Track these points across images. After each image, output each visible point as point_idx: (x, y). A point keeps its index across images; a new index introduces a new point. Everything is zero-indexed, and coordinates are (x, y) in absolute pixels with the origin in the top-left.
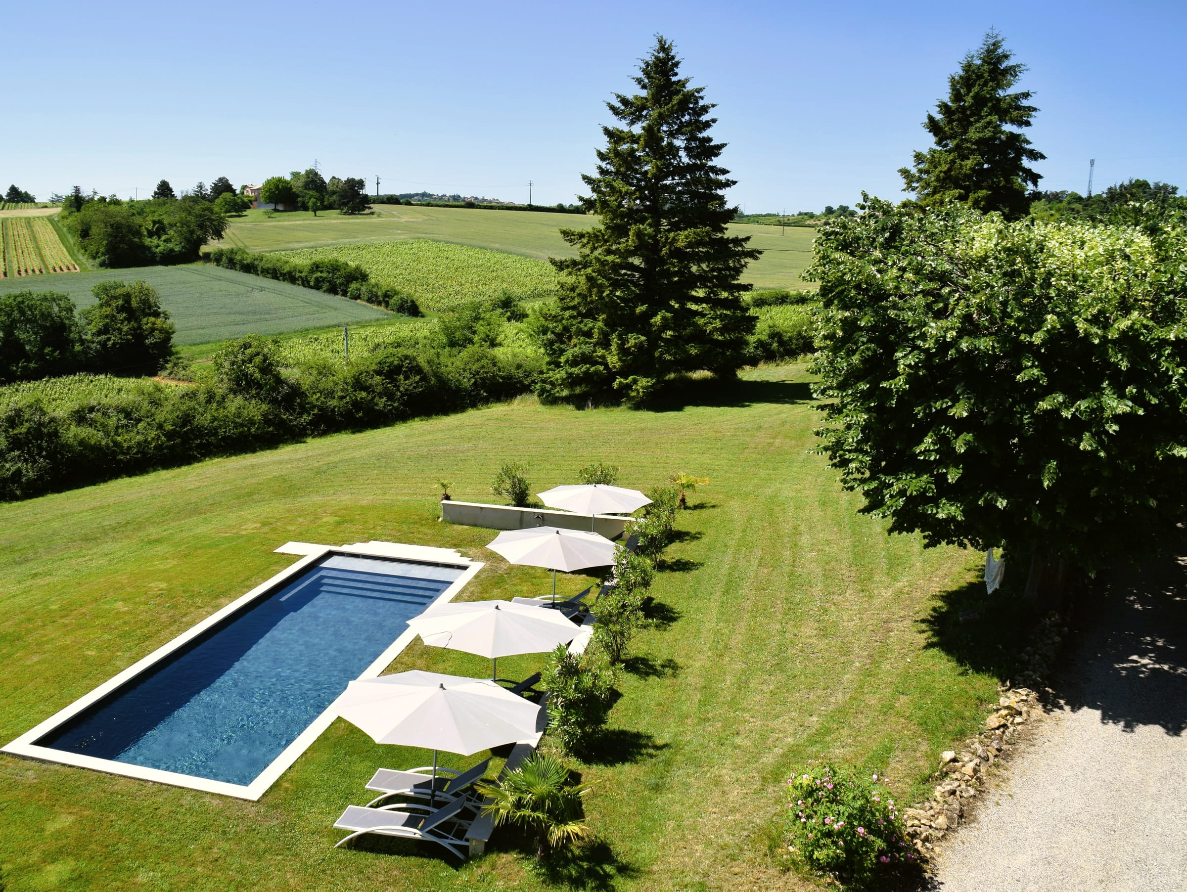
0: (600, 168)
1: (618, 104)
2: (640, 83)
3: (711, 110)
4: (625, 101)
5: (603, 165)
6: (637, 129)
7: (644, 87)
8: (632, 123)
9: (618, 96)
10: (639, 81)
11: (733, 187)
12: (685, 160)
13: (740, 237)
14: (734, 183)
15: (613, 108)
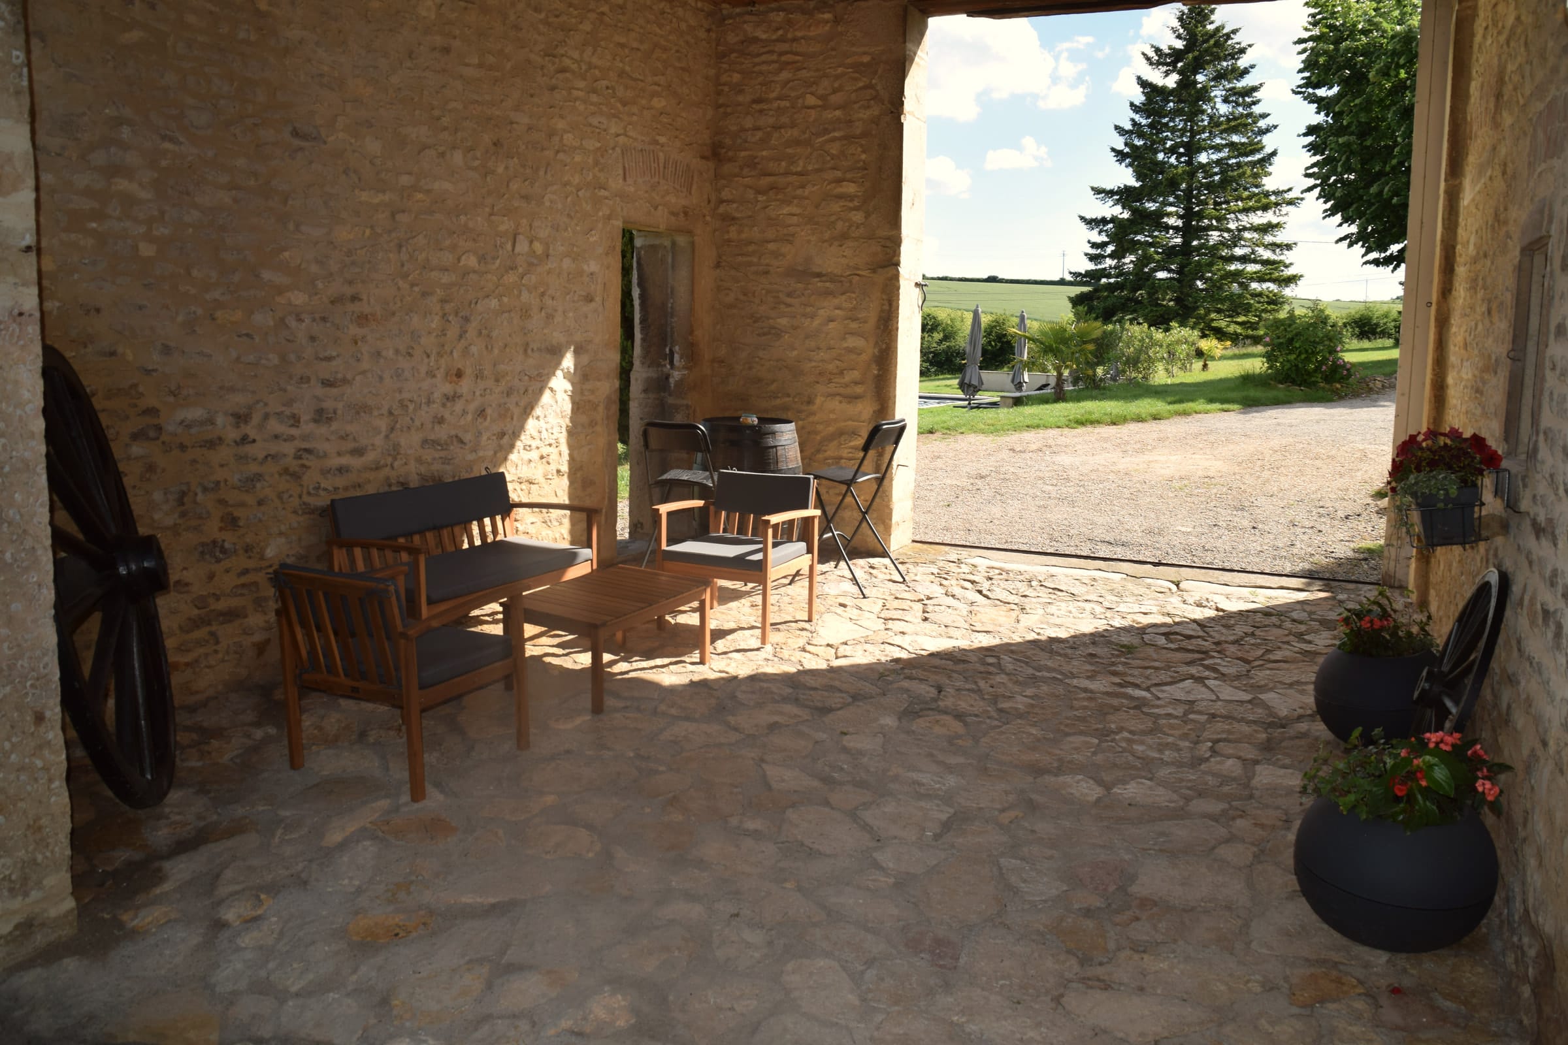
0: (1133, 120)
1: (1151, 54)
2: (1174, 32)
3: (1249, 50)
4: (1158, 50)
5: (1137, 117)
6: (1172, 81)
7: (1179, 37)
8: (1167, 74)
9: (1152, 46)
10: (1174, 30)
11: (1275, 131)
12: (1223, 109)
13: (1281, 189)
14: (1275, 127)
15: (1148, 59)
